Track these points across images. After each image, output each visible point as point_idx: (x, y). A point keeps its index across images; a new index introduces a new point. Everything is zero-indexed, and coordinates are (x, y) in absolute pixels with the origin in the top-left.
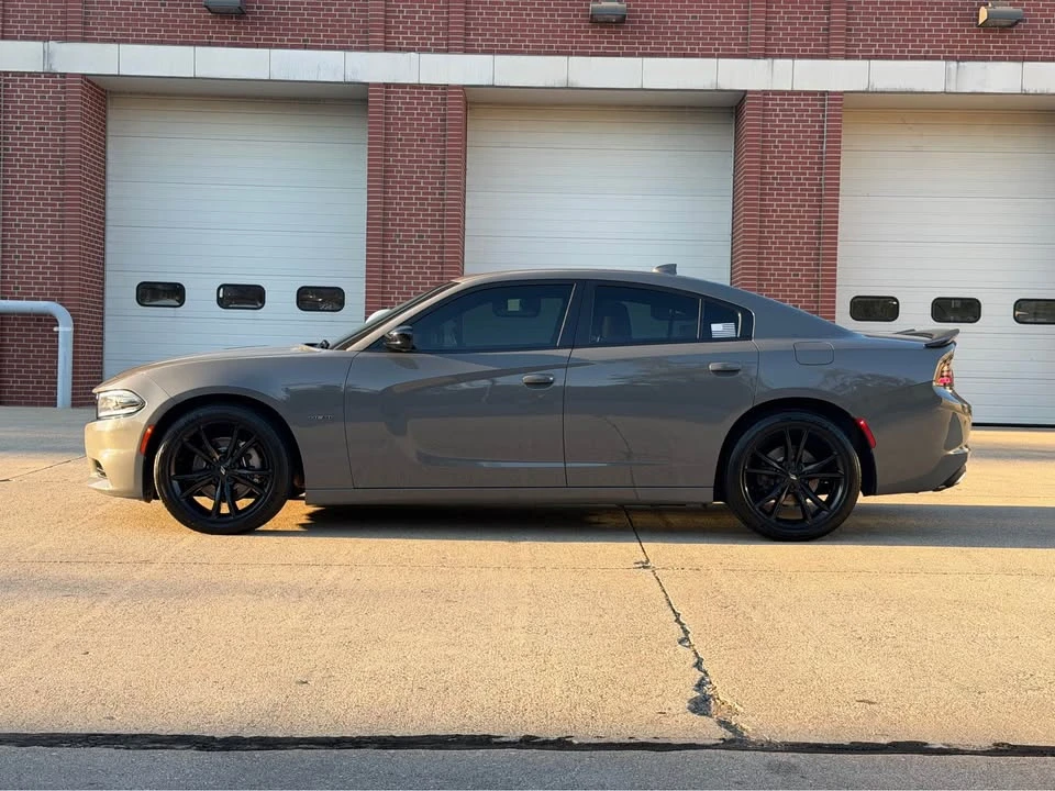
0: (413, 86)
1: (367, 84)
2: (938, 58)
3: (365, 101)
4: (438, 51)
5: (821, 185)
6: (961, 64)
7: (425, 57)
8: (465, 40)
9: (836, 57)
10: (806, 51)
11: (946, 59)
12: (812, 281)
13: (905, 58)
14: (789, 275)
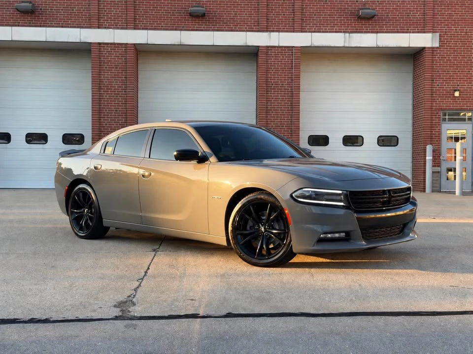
0: (111, 44)
1: (91, 43)
2: (341, 32)
3: (90, 51)
4: (122, 28)
5: (292, 87)
6: (351, 34)
7: (116, 31)
8: (135, 24)
9: (298, 31)
10: (284, 29)
11: (344, 32)
12: (289, 129)
13: (327, 32)
14: (280, 126)
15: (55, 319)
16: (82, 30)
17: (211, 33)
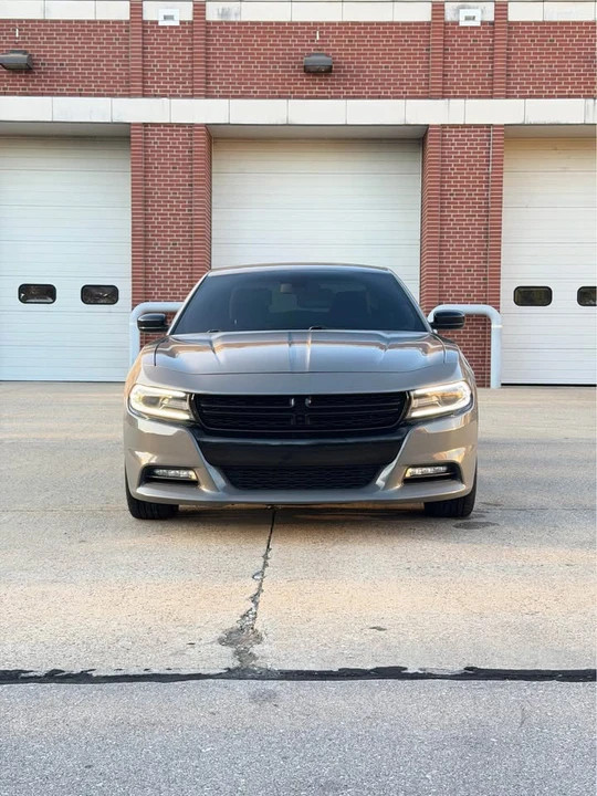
0: (166, 125)
1: (129, 124)
2: (579, 97)
3: (128, 137)
4: (185, 97)
5: (488, 199)
7: (174, 101)
8: (206, 88)
9: (498, 97)
11: (585, 97)
12: (481, 275)
13: (553, 97)
15: (103, 674)
16: (115, 100)
17: (342, 102)
